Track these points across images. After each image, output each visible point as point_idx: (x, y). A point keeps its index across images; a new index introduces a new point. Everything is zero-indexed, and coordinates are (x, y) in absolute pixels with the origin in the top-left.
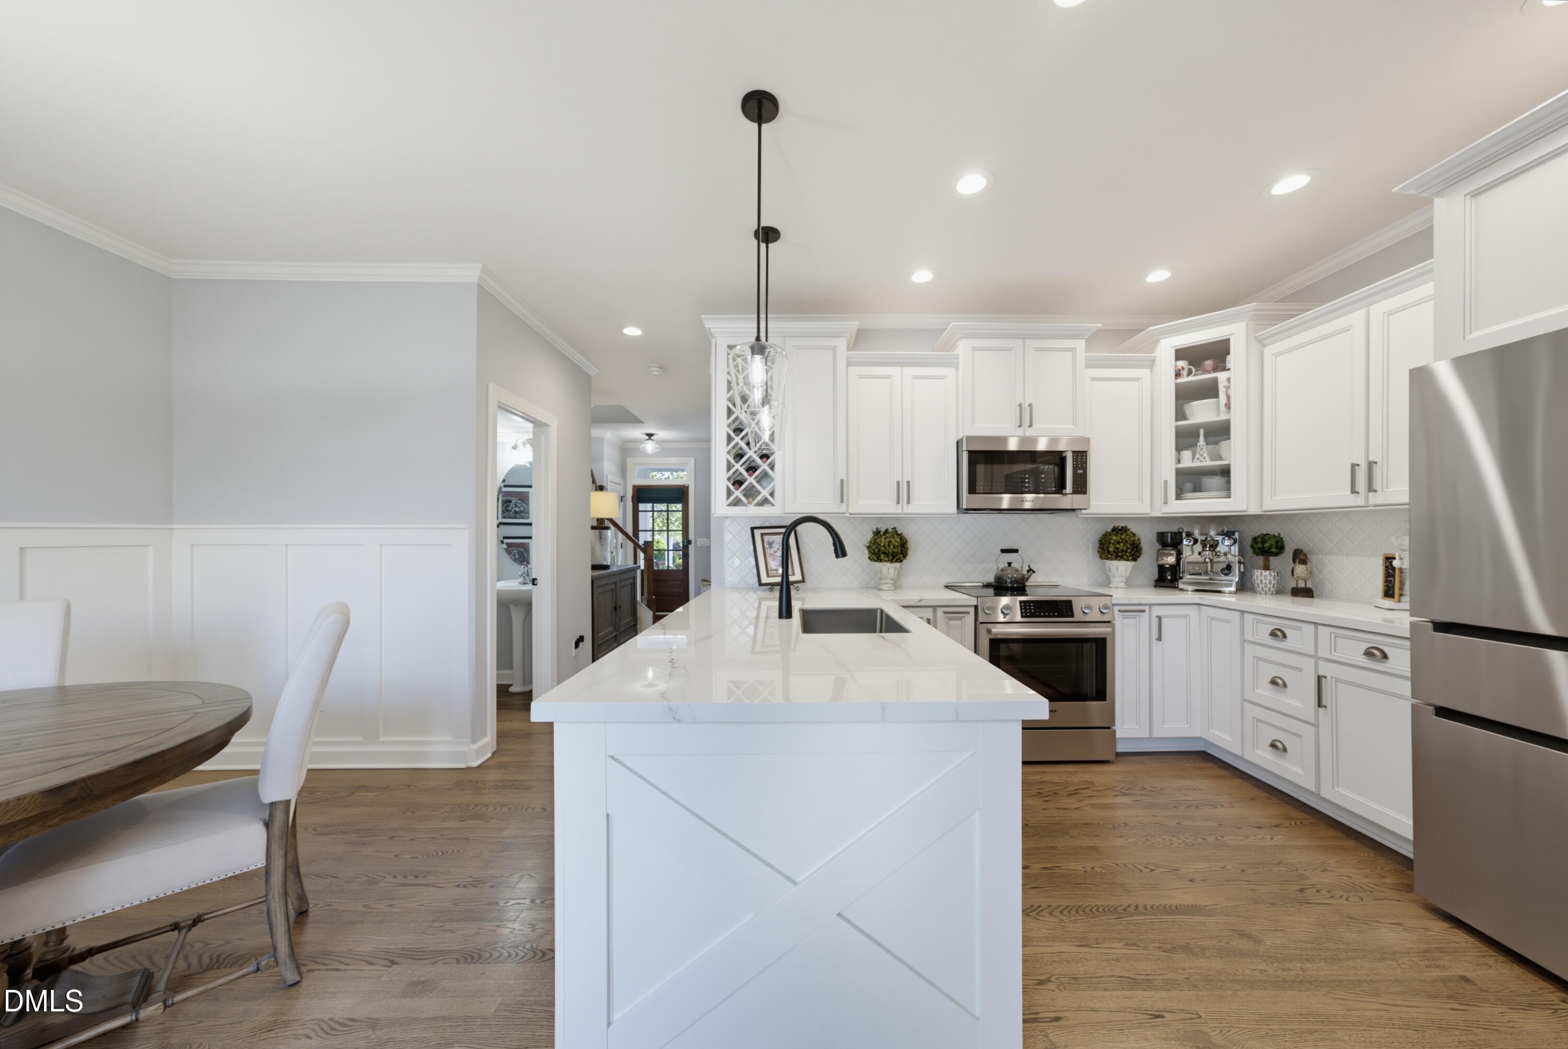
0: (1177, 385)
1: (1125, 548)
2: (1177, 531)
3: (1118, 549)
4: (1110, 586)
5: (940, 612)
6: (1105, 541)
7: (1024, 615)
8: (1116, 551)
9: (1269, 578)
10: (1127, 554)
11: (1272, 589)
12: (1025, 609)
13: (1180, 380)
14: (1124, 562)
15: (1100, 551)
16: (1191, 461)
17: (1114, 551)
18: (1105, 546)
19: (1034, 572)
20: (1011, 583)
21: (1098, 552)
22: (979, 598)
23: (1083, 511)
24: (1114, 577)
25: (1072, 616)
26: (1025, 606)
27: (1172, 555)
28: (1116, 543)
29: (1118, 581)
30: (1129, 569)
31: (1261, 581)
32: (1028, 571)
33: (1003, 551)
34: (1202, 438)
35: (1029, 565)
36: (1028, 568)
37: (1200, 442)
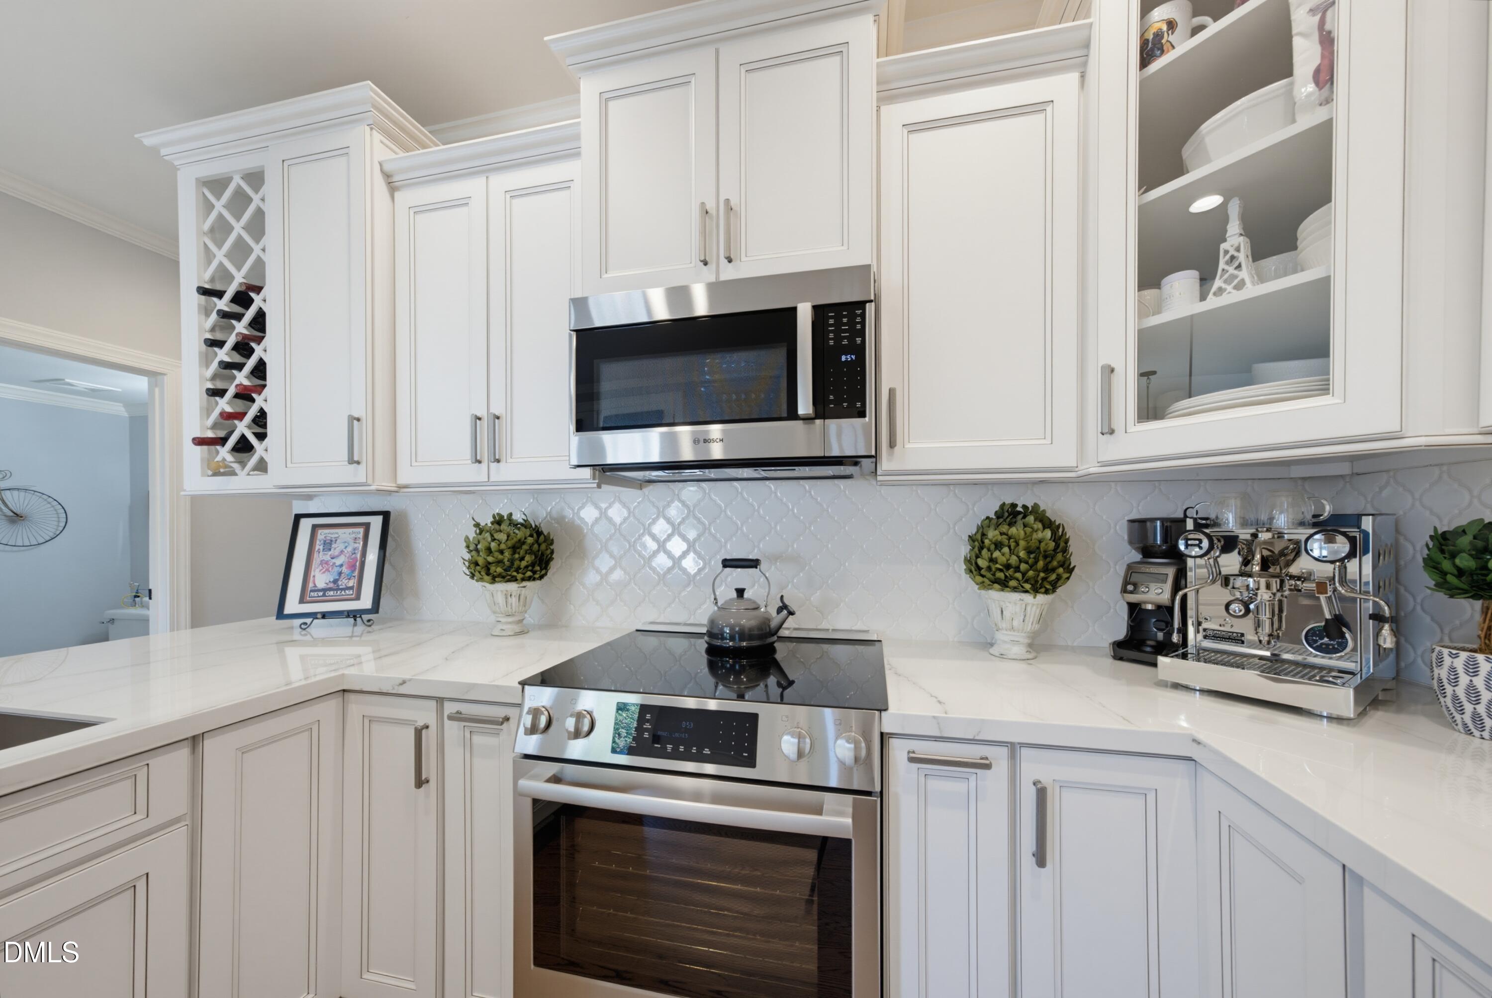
5: (447, 712)
7: (621, 743)
14: (1016, 596)
16: (1196, 302)
19: (791, 613)
20: (732, 638)
22: (526, 687)
25: (747, 762)
27: (1164, 579)
29: (1007, 641)
32: (779, 610)
33: (728, 563)
34: (1234, 228)
35: (782, 597)
36: (781, 605)
37: (1228, 239)
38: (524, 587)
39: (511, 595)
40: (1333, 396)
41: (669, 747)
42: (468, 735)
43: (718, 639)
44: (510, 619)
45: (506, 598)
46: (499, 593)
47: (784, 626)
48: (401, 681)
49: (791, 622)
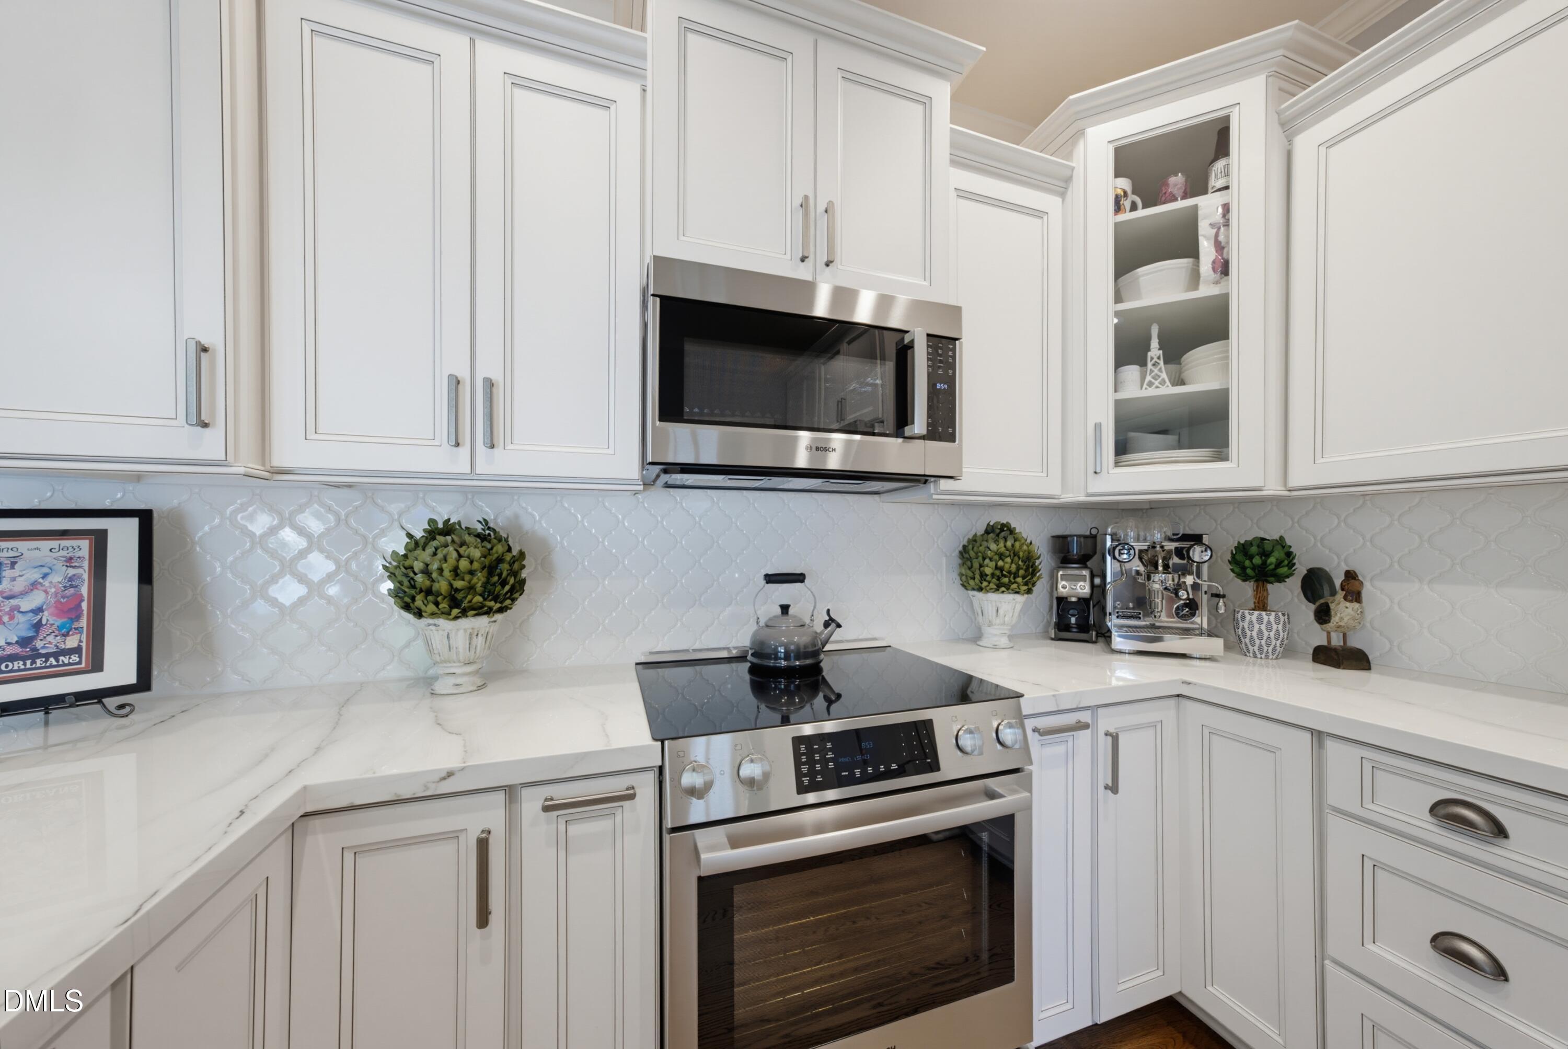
0: (1117, 225)
1: (1014, 567)
2: (1088, 533)
3: (1001, 569)
4: (978, 643)
5: (531, 803)
6: (977, 553)
7: (806, 781)
8: (998, 573)
9: (1275, 627)
10: (1019, 580)
11: (1278, 648)
12: (811, 762)
13: (1122, 217)
15: (963, 571)
16: (1140, 388)
17: (993, 575)
18: (976, 565)
19: (839, 626)
20: (787, 657)
21: (961, 575)
22: (666, 742)
23: (944, 484)
24: (990, 624)
25: (934, 766)
26: (810, 753)
27: (1083, 578)
28: (996, 557)
29: (995, 634)
30: (1019, 607)
31: (1260, 632)
32: (826, 625)
33: (771, 579)
34: (1155, 343)
35: (828, 611)
36: (827, 618)
37: (1152, 350)
38: (495, 621)
39: (477, 635)
40: (1231, 462)
41: (858, 772)
42: (562, 827)
43: (771, 659)
44: (469, 669)
45: (471, 639)
46: (461, 633)
47: (830, 640)
48: (444, 774)
49: (838, 634)
